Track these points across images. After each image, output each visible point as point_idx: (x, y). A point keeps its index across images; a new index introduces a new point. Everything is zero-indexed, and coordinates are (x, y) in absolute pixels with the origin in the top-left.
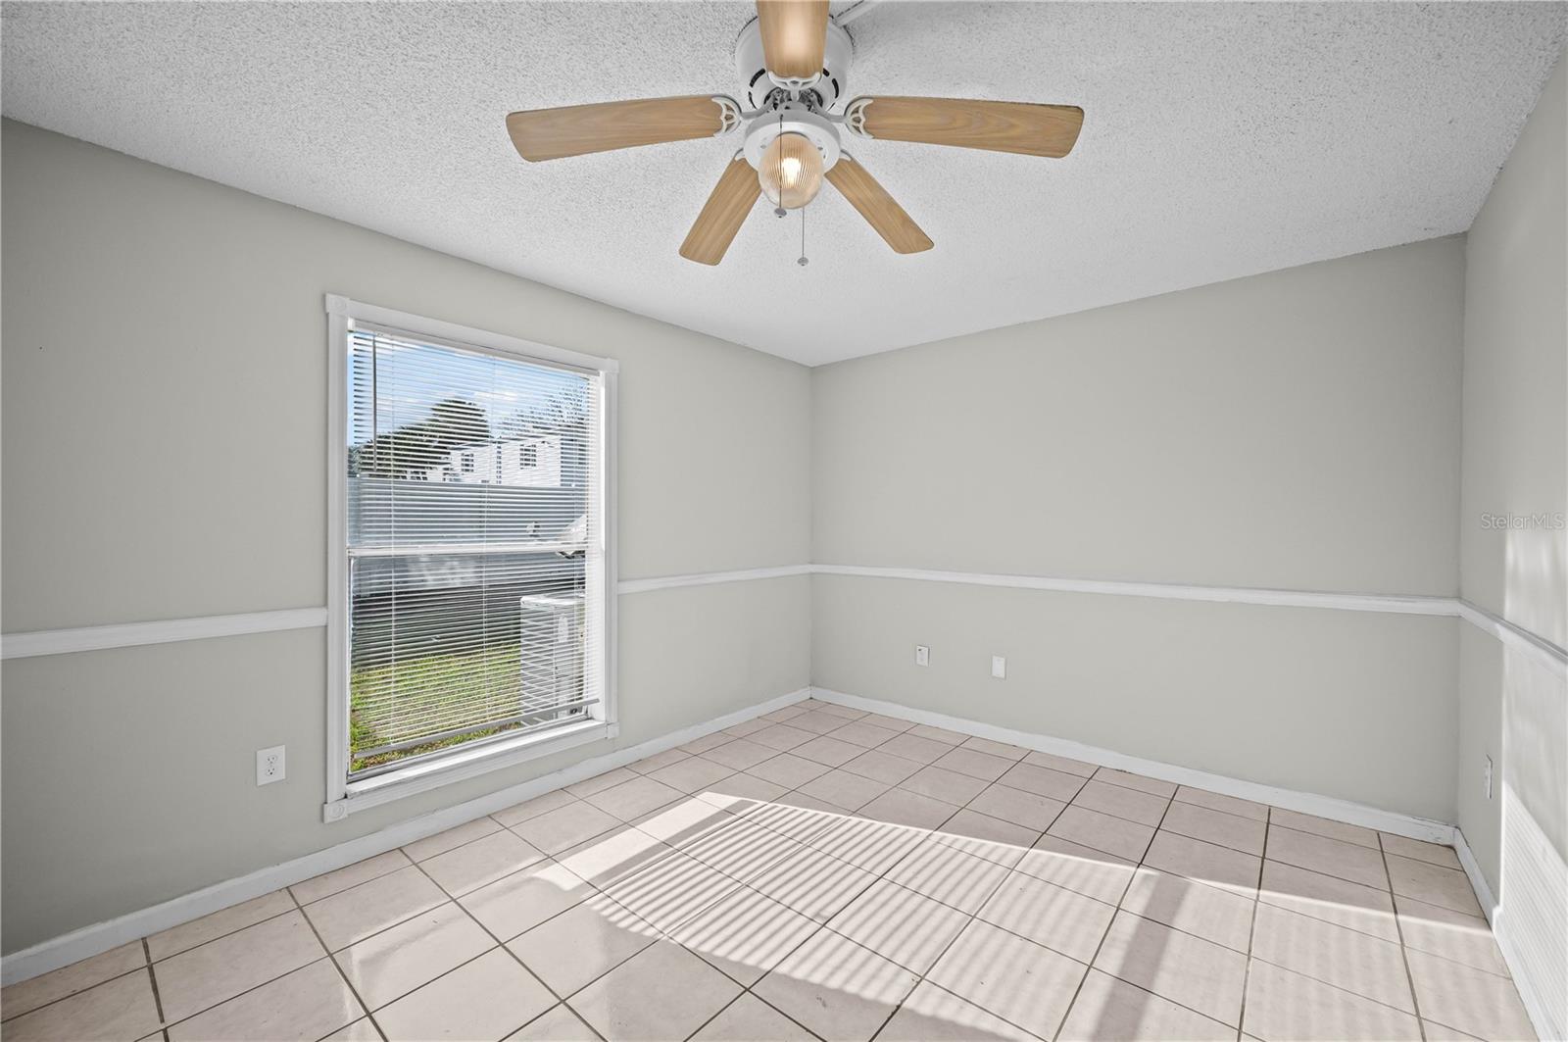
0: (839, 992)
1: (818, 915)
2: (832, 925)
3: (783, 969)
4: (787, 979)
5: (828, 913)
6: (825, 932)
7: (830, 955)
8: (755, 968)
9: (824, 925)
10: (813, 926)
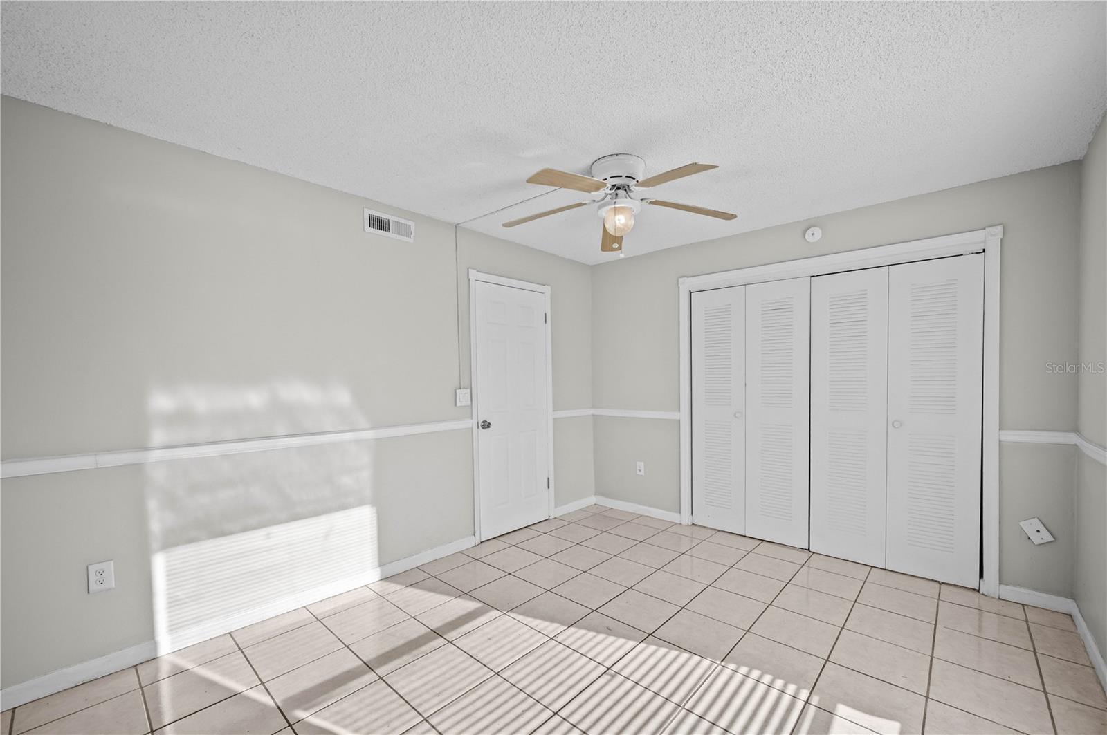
0: (599, 632)
1: (613, 677)
2: (602, 669)
3: (632, 644)
4: (629, 638)
5: (606, 678)
6: (608, 664)
7: (604, 650)
8: (650, 644)
9: (609, 669)
10: (616, 668)
